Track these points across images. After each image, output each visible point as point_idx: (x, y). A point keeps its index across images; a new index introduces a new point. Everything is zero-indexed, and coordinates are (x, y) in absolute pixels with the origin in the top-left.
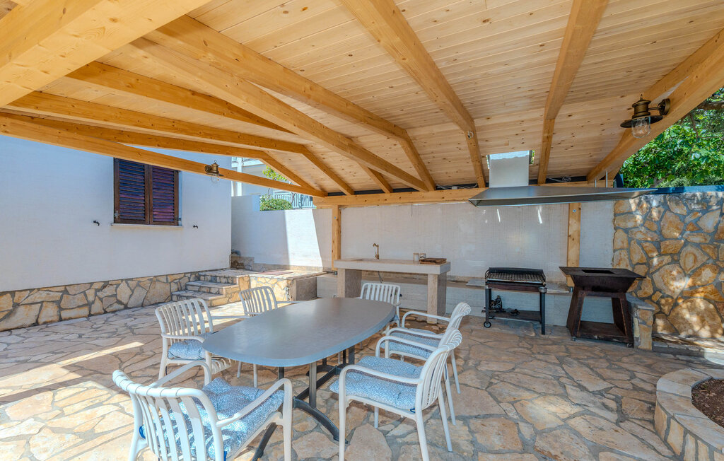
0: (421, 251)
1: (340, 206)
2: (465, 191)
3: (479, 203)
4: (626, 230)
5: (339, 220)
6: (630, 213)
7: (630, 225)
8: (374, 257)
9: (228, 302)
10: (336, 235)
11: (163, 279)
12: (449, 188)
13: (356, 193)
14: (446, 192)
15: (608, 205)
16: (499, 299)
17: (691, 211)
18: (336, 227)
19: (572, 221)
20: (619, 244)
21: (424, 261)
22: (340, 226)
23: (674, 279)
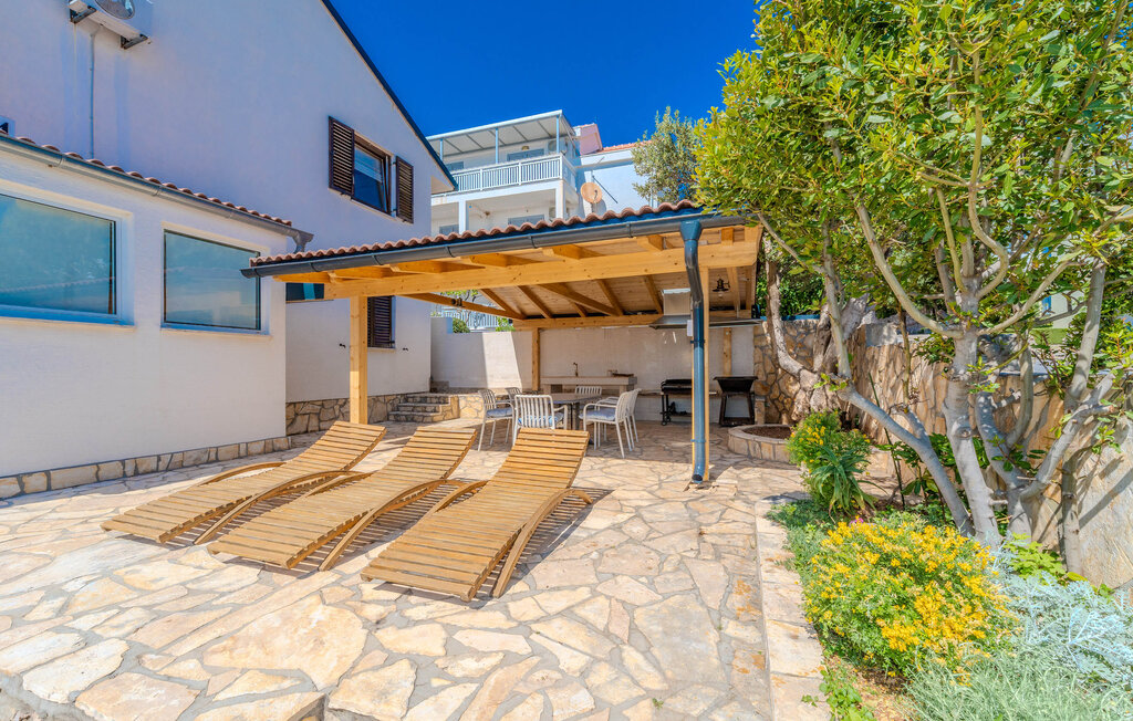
0: (614, 369)
1: (539, 329)
2: (648, 317)
3: (658, 327)
4: (762, 348)
5: (538, 342)
6: (763, 335)
7: (764, 344)
8: (573, 374)
9: (444, 420)
10: (536, 357)
11: (381, 399)
12: (635, 313)
13: (554, 316)
14: (633, 317)
15: (750, 328)
16: (673, 404)
17: (800, 333)
18: (536, 349)
19: (726, 342)
20: (757, 359)
21: (616, 375)
22: (539, 348)
23: (791, 384)
